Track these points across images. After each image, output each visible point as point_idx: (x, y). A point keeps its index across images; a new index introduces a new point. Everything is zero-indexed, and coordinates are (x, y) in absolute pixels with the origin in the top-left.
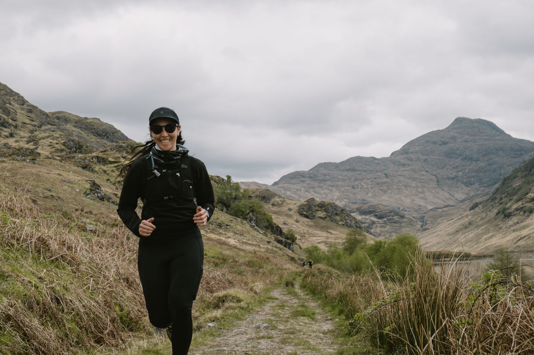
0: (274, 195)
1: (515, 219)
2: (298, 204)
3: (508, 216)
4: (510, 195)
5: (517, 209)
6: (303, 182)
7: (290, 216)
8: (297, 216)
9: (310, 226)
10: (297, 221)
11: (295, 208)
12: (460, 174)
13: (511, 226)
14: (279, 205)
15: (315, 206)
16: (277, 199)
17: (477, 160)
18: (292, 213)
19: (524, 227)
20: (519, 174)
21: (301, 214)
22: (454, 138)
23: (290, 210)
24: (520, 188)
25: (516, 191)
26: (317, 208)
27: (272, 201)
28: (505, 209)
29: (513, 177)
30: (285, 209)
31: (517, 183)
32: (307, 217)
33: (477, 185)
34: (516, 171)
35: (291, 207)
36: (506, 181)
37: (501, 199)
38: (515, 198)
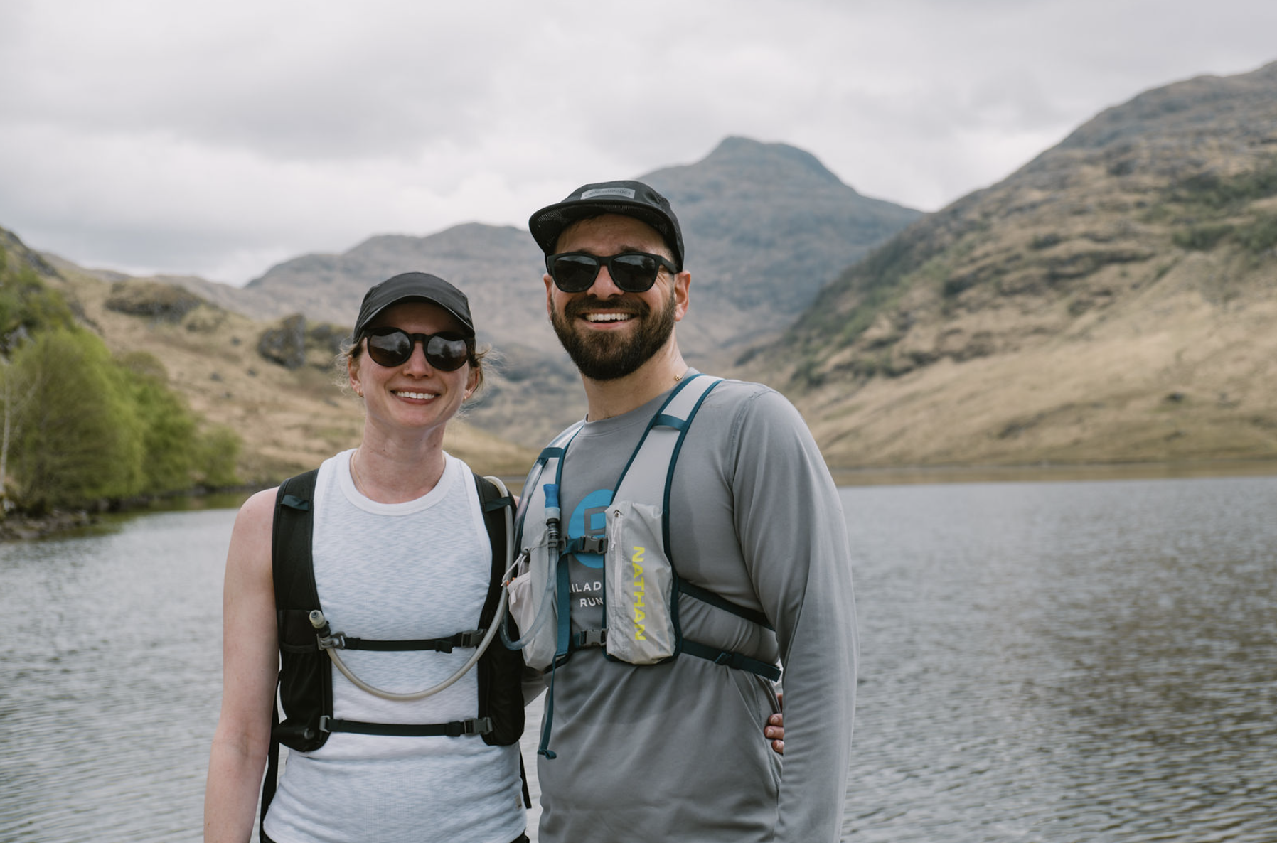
0: (195, 302)
1: (831, 391)
2: (260, 328)
3: (817, 383)
4: (828, 332)
5: (840, 368)
6: (327, 280)
7: (233, 359)
8: (252, 360)
9: (285, 387)
10: (252, 373)
11: (249, 337)
12: (727, 277)
13: (822, 407)
14: (206, 329)
15: (305, 335)
16: (203, 314)
17: (770, 244)
18: (240, 350)
19: (850, 411)
20: (856, 282)
21: (266, 355)
22: (716, 187)
23: (236, 342)
24: (853, 314)
25: (842, 321)
26: (309, 340)
27: (190, 316)
28: (811, 366)
29: (841, 288)
30: (221, 339)
31: (848, 304)
32: (279, 361)
33: (765, 308)
34: (848, 275)
35: (240, 334)
36: (826, 296)
37: (808, 340)
38: (839, 338)
